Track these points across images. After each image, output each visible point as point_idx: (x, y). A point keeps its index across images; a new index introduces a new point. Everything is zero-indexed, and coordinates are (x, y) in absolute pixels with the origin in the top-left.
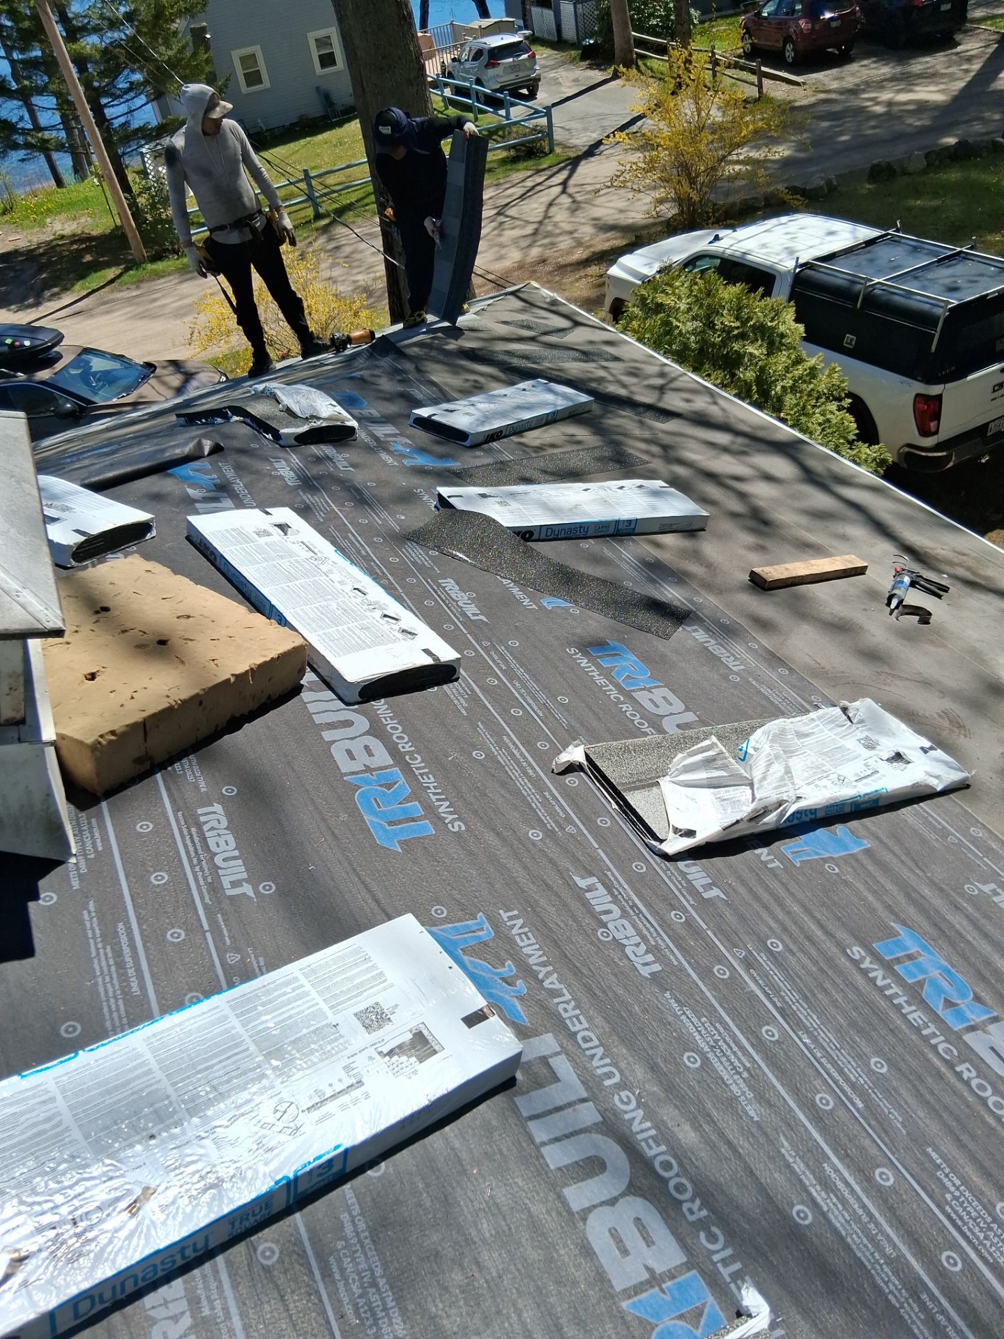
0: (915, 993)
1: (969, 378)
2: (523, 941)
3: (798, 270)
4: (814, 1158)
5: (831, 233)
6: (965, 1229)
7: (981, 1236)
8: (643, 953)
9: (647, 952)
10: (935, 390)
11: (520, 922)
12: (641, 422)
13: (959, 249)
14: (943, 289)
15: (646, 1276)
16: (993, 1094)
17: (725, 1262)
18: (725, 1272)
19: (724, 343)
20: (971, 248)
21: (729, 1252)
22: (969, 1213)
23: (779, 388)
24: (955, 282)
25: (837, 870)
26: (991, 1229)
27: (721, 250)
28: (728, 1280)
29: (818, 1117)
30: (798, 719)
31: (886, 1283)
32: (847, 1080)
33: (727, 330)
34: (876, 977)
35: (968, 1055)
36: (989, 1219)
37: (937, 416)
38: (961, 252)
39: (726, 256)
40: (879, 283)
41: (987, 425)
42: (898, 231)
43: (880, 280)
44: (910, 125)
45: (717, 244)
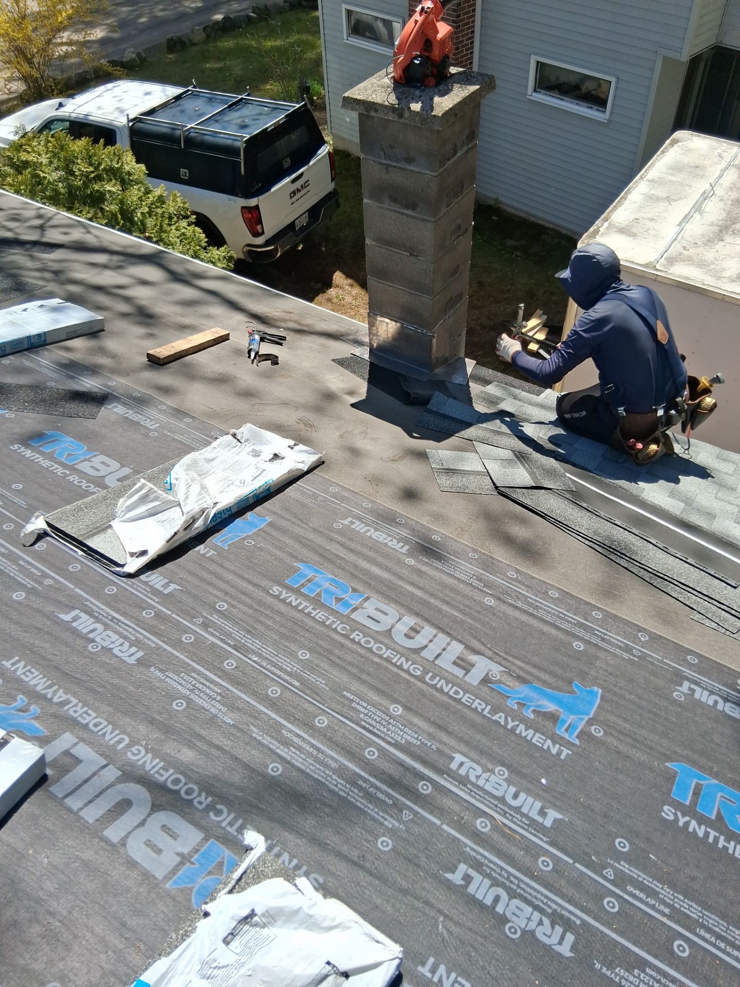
0: (317, 602)
1: (273, 190)
2: (27, 676)
3: (131, 124)
4: (275, 730)
5: (147, 94)
6: (375, 731)
7: (385, 730)
8: (127, 648)
9: (130, 647)
10: (253, 202)
11: (23, 663)
12: (31, 256)
13: (240, 97)
14: (237, 127)
15: (179, 859)
16: (375, 644)
17: (231, 824)
18: (232, 830)
19: (86, 185)
20: (248, 95)
21: (232, 815)
22: (375, 720)
23: (139, 214)
24: (244, 121)
25: (253, 543)
26: (390, 724)
27: (67, 114)
28: (235, 834)
29: (272, 704)
30: (205, 450)
31: (336, 786)
32: (286, 672)
33: (86, 175)
34: (291, 601)
35: (357, 626)
36: (388, 718)
37: (259, 221)
38: (242, 99)
39: (72, 119)
40: (192, 128)
41: (293, 222)
42: (195, 87)
43: (193, 125)
44: (188, 7)
45: (62, 109)
